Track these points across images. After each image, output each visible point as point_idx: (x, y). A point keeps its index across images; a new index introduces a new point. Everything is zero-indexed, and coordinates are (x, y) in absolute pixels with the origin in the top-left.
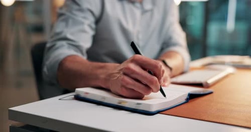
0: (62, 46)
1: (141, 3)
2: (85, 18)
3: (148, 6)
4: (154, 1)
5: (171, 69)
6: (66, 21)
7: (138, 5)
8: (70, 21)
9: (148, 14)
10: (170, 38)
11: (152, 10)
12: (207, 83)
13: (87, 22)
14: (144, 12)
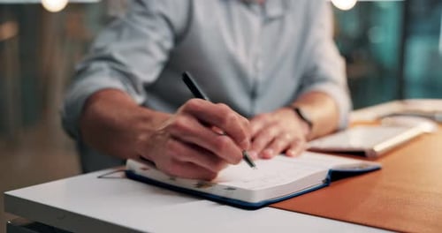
0: (101, 70)
1: (263, 5)
2: (153, 28)
3: (274, 10)
4: (285, 2)
5: (310, 124)
6: (119, 29)
7: (256, 8)
8: (126, 32)
9: (275, 25)
10: (315, 68)
11: (281, 18)
12: (372, 151)
13: (155, 36)
14: (268, 20)
